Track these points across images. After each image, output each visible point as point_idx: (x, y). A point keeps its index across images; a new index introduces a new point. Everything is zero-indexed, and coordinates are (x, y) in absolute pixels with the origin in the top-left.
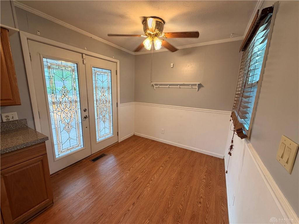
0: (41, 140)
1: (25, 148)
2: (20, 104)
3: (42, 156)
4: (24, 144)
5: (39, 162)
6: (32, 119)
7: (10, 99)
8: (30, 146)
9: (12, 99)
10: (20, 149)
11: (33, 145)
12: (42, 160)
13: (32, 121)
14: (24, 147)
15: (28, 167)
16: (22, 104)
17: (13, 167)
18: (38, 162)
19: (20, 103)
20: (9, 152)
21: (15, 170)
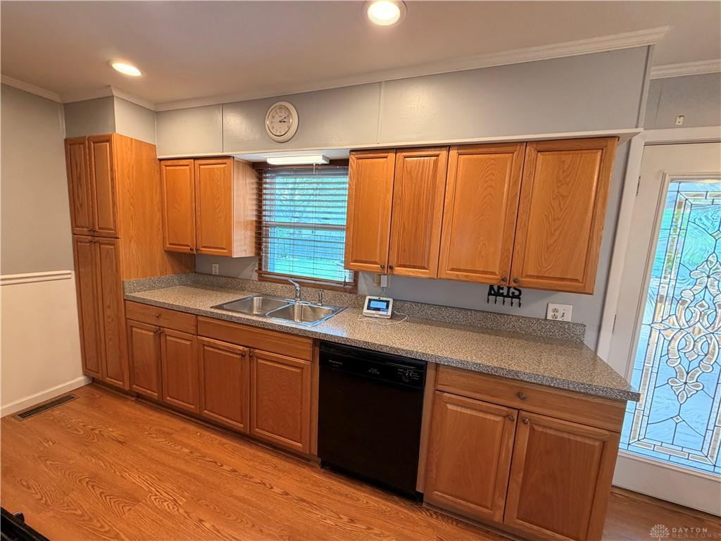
0: (621, 394)
1: (581, 393)
2: (591, 292)
3: (607, 433)
4: (582, 384)
5: (597, 444)
6: (596, 328)
7: (577, 280)
8: (592, 395)
9: (581, 281)
10: (573, 391)
11: (599, 397)
12: (604, 442)
13: (595, 334)
14: (582, 391)
15: (572, 437)
16: (594, 294)
17: (550, 419)
18: (596, 440)
19: (593, 291)
20: (554, 387)
21: (551, 428)
